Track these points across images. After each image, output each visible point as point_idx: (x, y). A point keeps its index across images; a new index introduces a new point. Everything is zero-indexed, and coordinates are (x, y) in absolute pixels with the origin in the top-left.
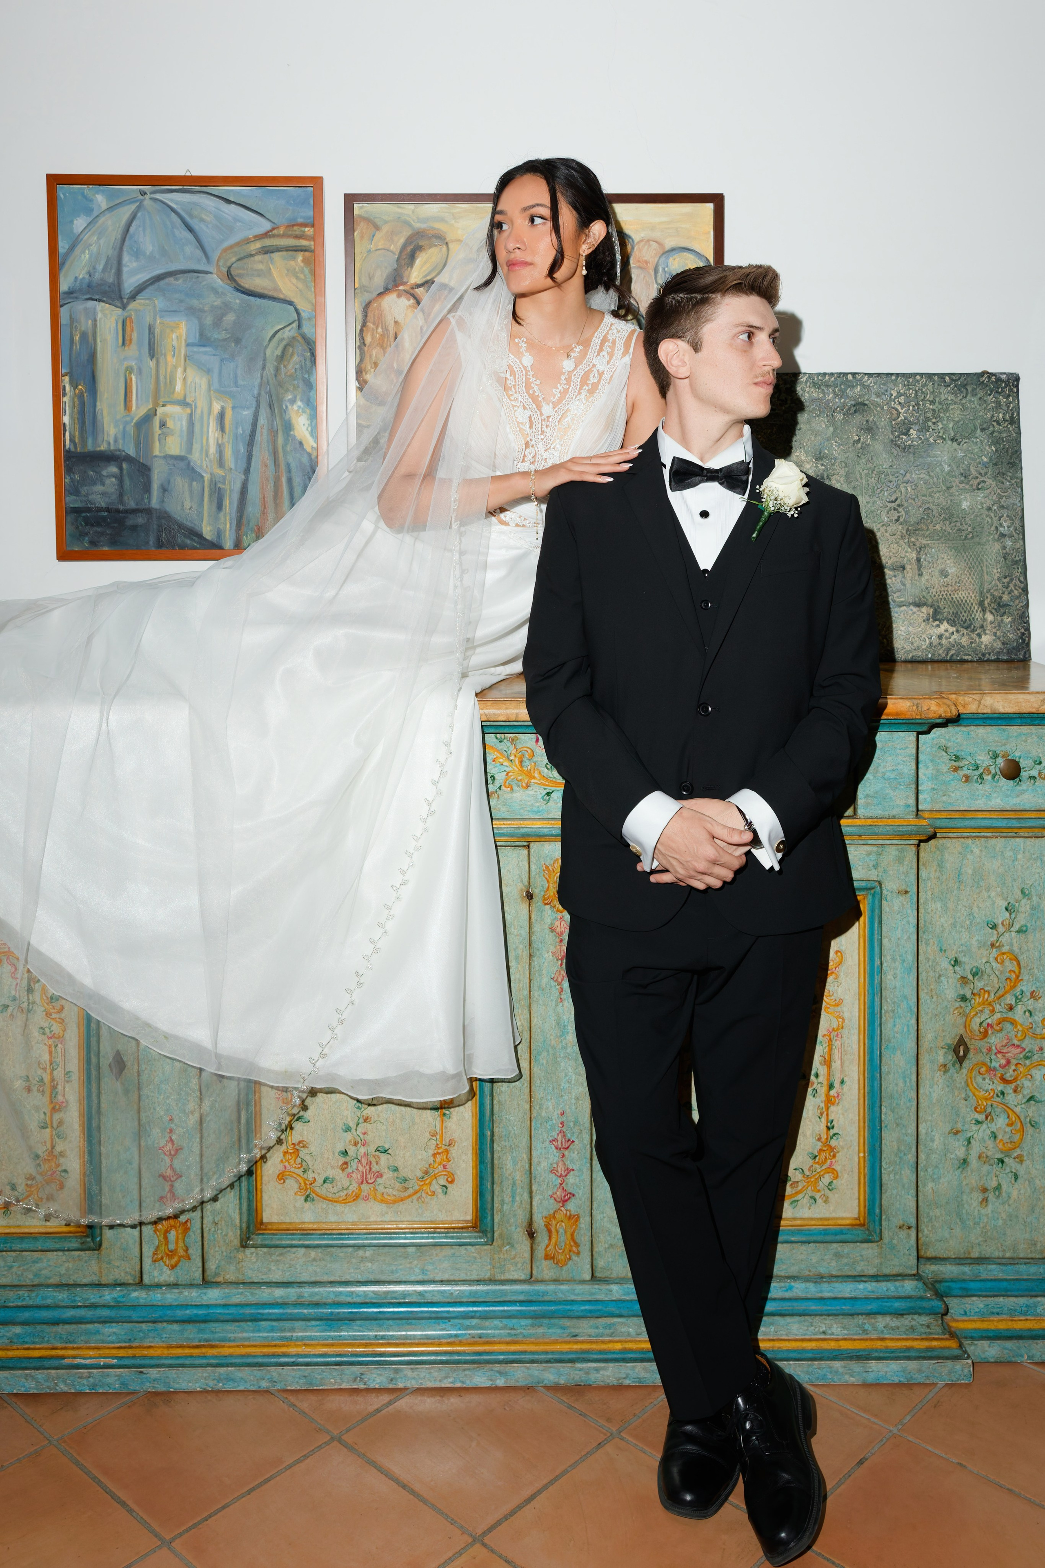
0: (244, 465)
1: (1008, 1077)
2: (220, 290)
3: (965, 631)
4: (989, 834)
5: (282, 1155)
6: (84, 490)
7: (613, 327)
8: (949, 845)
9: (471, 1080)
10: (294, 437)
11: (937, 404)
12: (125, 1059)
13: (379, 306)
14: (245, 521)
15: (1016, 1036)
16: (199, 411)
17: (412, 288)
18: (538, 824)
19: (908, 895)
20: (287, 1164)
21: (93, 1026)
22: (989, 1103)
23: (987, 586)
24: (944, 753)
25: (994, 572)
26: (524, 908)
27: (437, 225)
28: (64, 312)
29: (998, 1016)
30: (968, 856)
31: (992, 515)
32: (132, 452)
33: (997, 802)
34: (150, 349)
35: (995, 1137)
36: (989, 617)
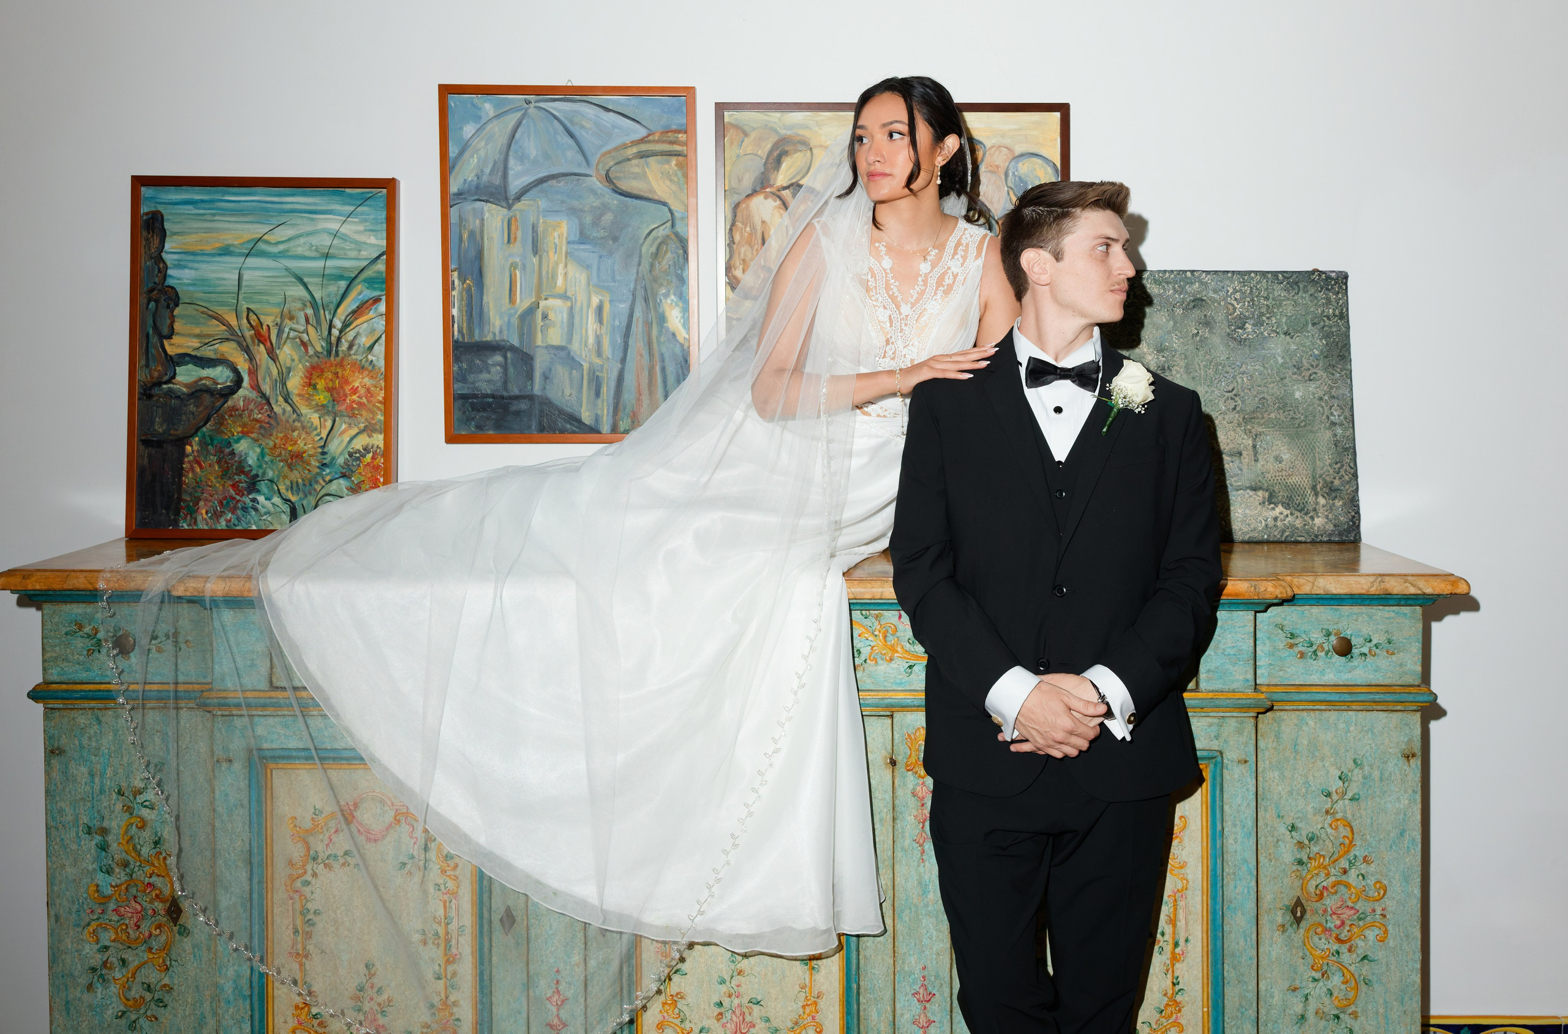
0: (621, 355)
1: (1342, 937)
2: (599, 191)
3: (1299, 514)
4: (1323, 707)
5: (661, 1005)
6: (471, 378)
7: (966, 232)
8: (1285, 717)
9: (839, 935)
10: (667, 329)
11: (1270, 300)
12: (515, 913)
13: (748, 207)
14: (621, 407)
15: (1350, 898)
16: (578, 304)
17: (779, 190)
18: (901, 696)
19: (1248, 764)
20: (665, 1014)
21: (485, 882)
22: (1325, 962)
23: (1319, 472)
24: (1280, 631)
25: (1326, 458)
26: (887, 774)
27: (802, 132)
28: (454, 212)
29: (1333, 879)
30: (1304, 728)
31: (1323, 404)
32: (515, 341)
33: (1330, 677)
34: (533, 247)
35: (1331, 994)
36: (1322, 501)
